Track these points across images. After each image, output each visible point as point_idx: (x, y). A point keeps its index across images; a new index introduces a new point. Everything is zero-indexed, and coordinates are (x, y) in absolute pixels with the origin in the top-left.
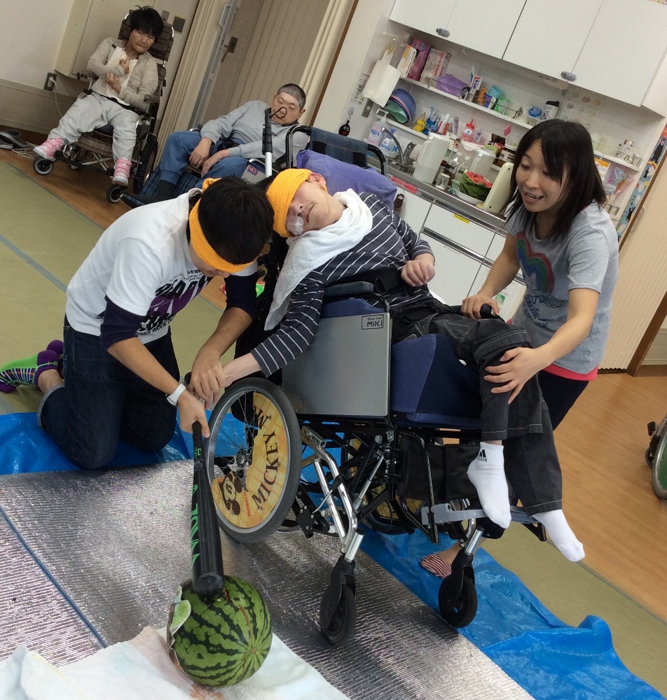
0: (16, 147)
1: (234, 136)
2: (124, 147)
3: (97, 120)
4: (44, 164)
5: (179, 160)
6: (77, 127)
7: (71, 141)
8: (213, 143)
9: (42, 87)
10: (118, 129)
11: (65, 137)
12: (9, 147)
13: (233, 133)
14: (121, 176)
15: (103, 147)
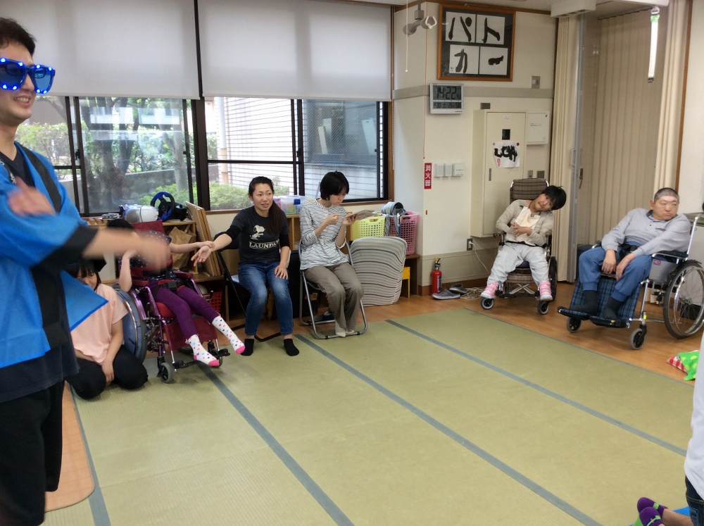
0: (462, 294)
1: (627, 241)
2: (541, 273)
3: (515, 261)
4: (488, 302)
5: (593, 272)
6: (504, 271)
7: (503, 281)
8: (615, 252)
9: (465, 250)
10: (533, 262)
11: (498, 280)
12: (458, 296)
13: (626, 239)
14: (546, 294)
15: (525, 277)
